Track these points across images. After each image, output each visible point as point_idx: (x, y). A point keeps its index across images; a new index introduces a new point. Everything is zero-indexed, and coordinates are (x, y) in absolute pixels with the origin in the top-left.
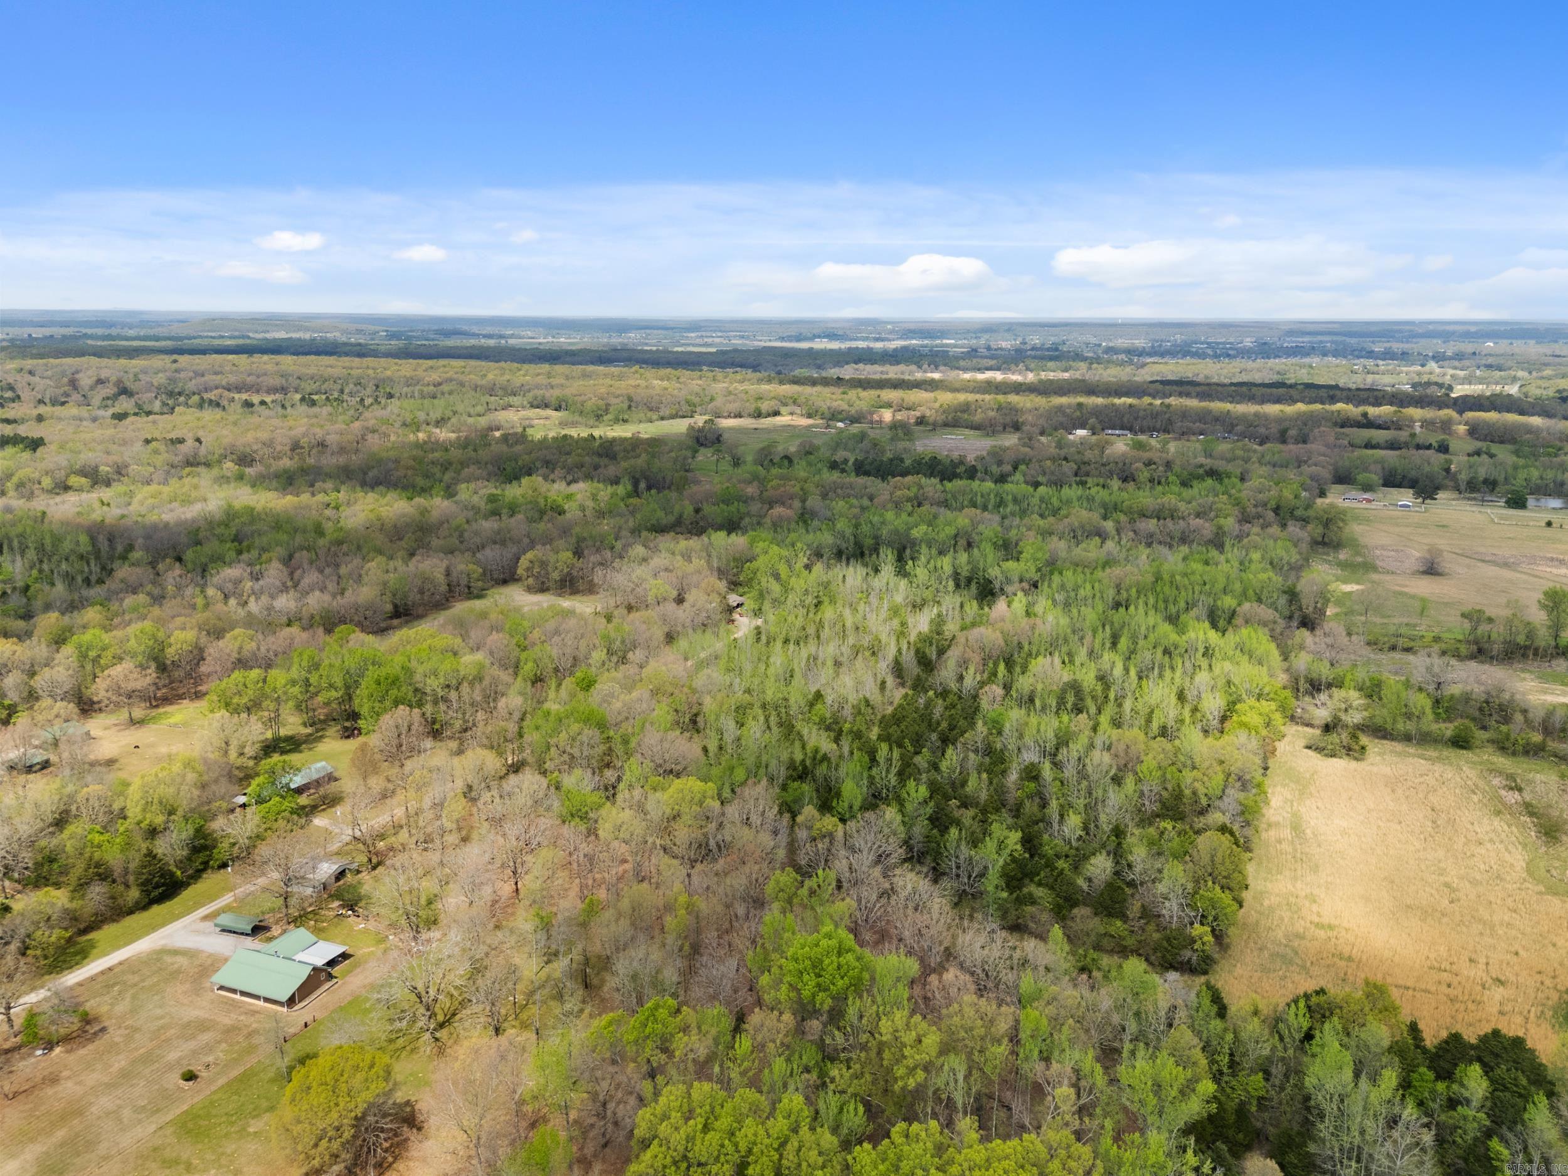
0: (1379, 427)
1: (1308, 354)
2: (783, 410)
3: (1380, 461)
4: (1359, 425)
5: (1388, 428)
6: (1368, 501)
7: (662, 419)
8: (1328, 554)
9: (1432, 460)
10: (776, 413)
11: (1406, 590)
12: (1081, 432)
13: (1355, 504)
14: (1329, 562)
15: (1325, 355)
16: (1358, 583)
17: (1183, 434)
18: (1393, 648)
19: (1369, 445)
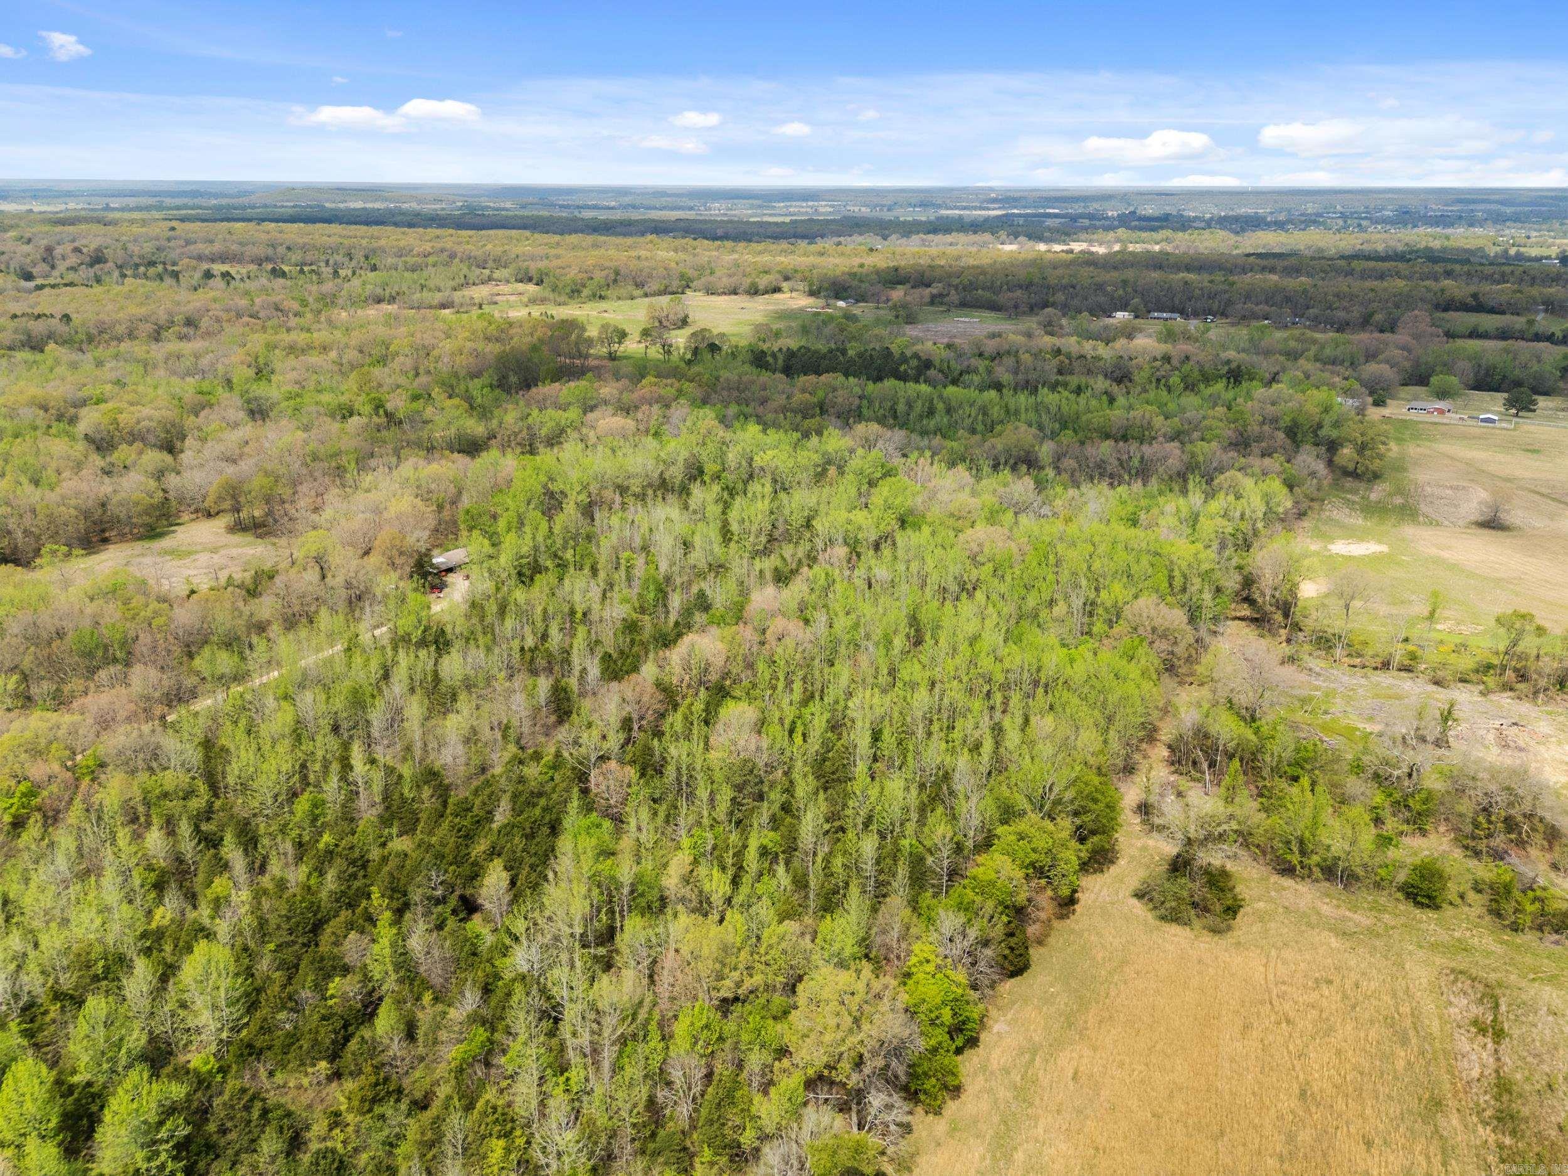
0: (1492, 311)
1: (1452, 225)
2: (785, 285)
3: (1475, 358)
4: (1465, 308)
5: (1503, 313)
6: (1441, 412)
7: (646, 295)
8: (1355, 492)
9: (1544, 356)
10: (777, 290)
11: (1446, 554)
12: (1120, 315)
13: (1423, 417)
14: (1350, 504)
15: (1471, 225)
16: (1380, 542)
17: (1244, 318)
18: (1386, 665)
19: (1474, 334)
